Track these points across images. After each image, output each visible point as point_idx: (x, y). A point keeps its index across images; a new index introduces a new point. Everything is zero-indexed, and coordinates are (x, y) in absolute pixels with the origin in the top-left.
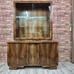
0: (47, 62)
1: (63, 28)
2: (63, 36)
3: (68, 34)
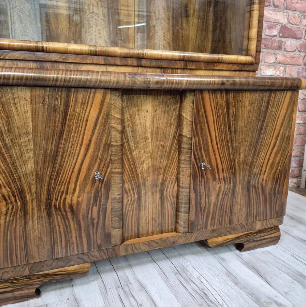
0: (236, 209)
1: (280, 10)
2: (276, 58)
3: (297, 47)
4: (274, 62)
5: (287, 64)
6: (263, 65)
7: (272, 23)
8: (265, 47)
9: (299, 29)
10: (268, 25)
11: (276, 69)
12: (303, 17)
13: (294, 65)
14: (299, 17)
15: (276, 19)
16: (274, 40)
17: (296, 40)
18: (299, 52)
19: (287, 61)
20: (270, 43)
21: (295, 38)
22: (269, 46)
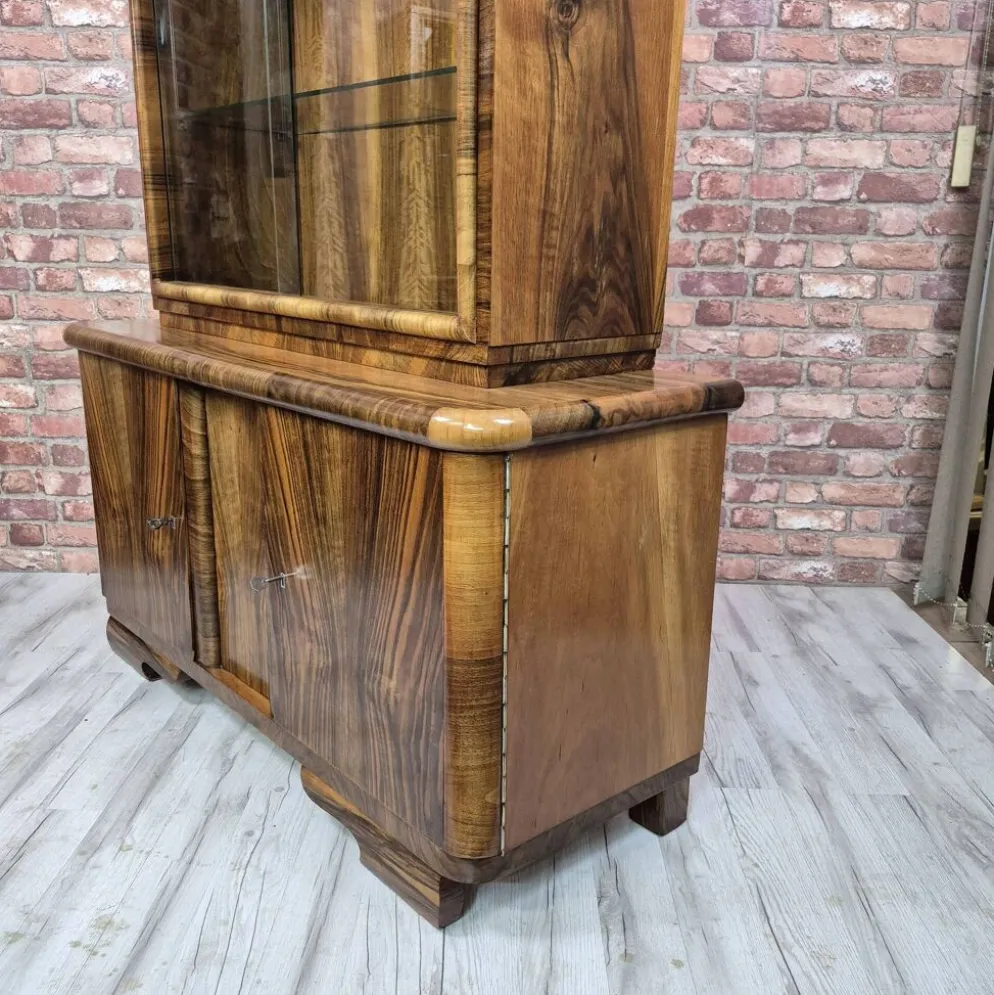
1: (860, 135)
2: (850, 255)
3: (918, 223)
4: (842, 265)
5: (887, 268)
6: (808, 273)
7: (836, 170)
8: (813, 228)
9: (926, 179)
10: (822, 177)
11: (848, 280)
12: (937, 146)
13: (910, 269)
14: (925, 147)
15: (847, 158)
16: (843, 212)
17: (916, 206)
18: (928, 234)
19: (886, 259)
20: (829, 219)
21: (912, 201)
22: (825, 227)
